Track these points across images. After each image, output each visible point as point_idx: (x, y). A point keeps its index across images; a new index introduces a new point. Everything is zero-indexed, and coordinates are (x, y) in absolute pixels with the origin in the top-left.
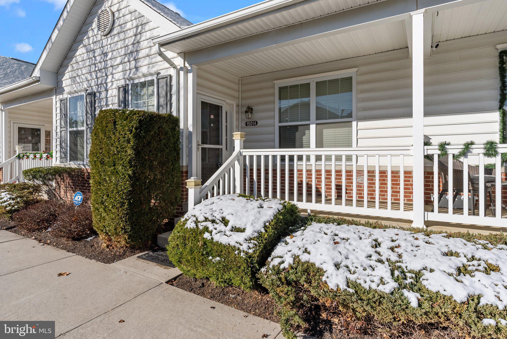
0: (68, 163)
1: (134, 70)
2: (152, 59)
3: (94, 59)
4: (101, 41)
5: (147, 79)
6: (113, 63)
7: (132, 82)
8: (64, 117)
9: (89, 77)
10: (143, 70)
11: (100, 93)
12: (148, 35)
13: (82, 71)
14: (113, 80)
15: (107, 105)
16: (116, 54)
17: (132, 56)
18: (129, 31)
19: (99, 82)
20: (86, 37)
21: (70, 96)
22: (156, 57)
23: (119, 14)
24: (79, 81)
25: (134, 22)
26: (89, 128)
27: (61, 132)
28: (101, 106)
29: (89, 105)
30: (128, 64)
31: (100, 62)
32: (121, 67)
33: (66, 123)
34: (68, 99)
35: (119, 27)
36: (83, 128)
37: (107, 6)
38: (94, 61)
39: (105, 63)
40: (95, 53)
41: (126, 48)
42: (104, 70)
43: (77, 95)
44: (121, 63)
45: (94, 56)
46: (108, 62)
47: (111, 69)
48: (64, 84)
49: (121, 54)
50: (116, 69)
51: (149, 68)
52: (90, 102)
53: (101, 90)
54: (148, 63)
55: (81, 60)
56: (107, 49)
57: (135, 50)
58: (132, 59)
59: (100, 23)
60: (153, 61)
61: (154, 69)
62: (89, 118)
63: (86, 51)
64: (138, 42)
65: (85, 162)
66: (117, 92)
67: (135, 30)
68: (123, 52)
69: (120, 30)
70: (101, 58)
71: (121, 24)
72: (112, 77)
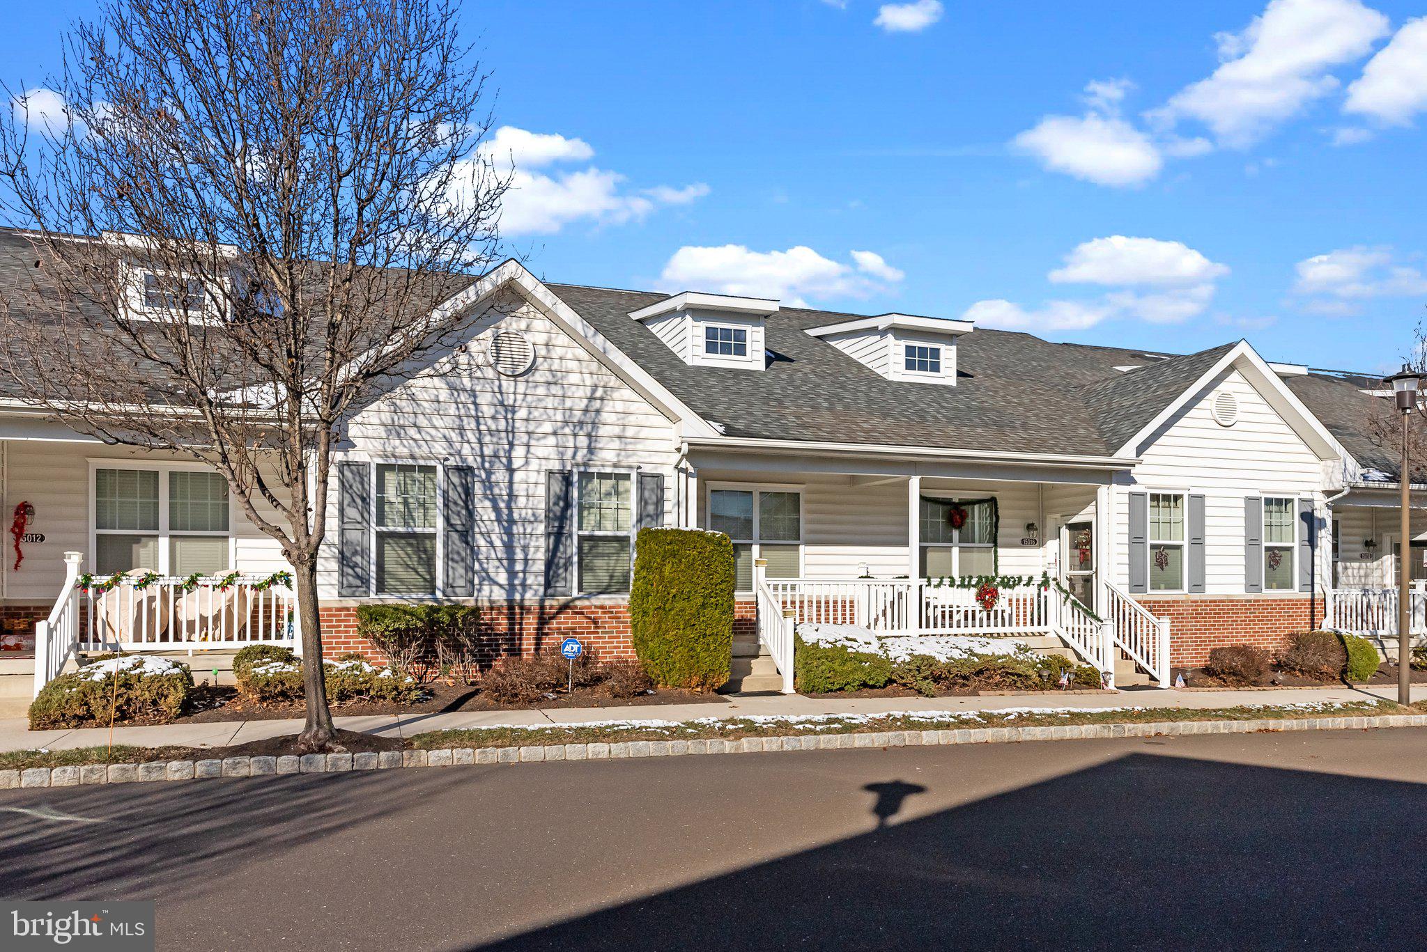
0: (372, 595)
1: (585, 451)
2: (626, 443)
3: (472, 407)
4: (497, 382)
5: (617, 471)
6: (531, 429)
7: (582, 469)
8: (359, 501)
9: (454, 436)
10: (607, 456)
11: (489, 473)
12: (619, 407)
13: (430, 420)
14: (529, 456)
15: (512, 496)
16: (541, 415)
17: (581, 428)
18: (574, 388)
19: (488, 451)
20: (445, 359)
21: (381, 461)
22: (635, 444)
23: (548, 351)
24: (418, 437)
25: (587, 377)
26: (457, 531)
27: (342, 532)
28: (492, 494)
29: (460, 489)
30: (571, 439)
31: (493, 418)
32: (552, 440)
33: (366, 515)
34: (373, 467)
35: (548, 374)
36: (431, 530)
37: (514, 326)
38: (473, 413)
39: (507, 423)
40: (475, 397)
41: (568, 413)
42: (503, 435)
43: (411, 462)
44: (555, 433)
45: (475, 403)
46: (517, 424)
47: (525, 438)
48: (353, 431)
49: (553, 419)
50: (538, 439)
51: (618, 455)
52: (462, 483)
53: (491, 466)
54: (617, 447)
55: (427, 398)
56: (515, 401)
57: (589, 421)
58: (581, 433)
59: (498, 350)
60: (630, 447)
61: (630, 460)
62: (458, 514)
63: (444, 386)
64: (598, 411)
65: (439, 595)
66: (542, 478)
67: (588, 391)
68: (559, 417)
69: (550, 379)
70: (496, 411)
71: (553, 368)
72: (528, 452)
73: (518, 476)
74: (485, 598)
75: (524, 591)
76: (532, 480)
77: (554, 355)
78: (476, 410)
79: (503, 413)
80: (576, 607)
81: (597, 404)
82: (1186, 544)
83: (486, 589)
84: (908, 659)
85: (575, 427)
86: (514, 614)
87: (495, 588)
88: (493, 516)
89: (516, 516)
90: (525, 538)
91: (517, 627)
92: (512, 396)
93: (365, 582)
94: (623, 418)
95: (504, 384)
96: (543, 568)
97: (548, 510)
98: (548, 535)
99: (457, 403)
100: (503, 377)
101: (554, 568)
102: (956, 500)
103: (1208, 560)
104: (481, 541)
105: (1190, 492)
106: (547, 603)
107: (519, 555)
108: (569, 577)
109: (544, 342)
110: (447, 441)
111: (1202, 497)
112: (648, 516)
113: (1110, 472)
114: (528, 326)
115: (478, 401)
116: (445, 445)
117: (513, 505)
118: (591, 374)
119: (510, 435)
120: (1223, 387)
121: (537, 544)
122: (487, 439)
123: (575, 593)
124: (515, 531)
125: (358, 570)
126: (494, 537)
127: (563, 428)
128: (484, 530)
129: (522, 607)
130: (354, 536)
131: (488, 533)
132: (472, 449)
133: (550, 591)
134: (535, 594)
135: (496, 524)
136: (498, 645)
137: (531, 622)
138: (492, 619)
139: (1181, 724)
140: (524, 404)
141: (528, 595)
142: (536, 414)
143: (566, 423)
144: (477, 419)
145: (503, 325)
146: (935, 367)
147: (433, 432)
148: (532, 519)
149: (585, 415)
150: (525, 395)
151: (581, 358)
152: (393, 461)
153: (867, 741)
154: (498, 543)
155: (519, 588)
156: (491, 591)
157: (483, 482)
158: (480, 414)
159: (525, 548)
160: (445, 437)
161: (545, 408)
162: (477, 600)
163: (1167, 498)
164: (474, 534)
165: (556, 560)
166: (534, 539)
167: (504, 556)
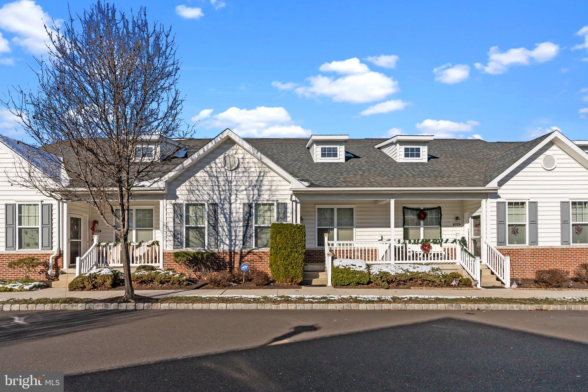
0: (184, 249)
1: (257, 195)
2: (272, 192)
3: (217, 182)
4: (225, 173)
5: (268, 202)
6: (237, 188)
7: (256, 202)
8: (179, 216)
9: (211, 193)
10: (265, 197)
11: (223, 205)
12: (270, 179)
13: (202, 188)
14: (237, 198)
15: (231, 213)
16: (241, 184)
17: (255, 187)
18: (253, 173)
19: (222, 197)
20: (208, 166)
21: (186, 202)
22: (275, 192)
23: (243, 160)
24: (199, 193)
25: (257, 169)
26: (212, 226)
27: (174, 227)
28: (224, 212)
29: (212, 211)
30: (252, 191)
31: (224, 185)
32: (245, 192)
33: (182, 221)
34: (184, 204)
35: (243, 168)
36: (203, 226)
37: (231, 152)
38: (217, 184)
39: (229, 187)
40: (218, 178)
41: (250, 182)
42: (228, 191)
43: (196, 202)
44: (246, 190)
45: (218, 181)
46: (232, 187)
47: (235, 192)
48: (178, 193)
49: (245, 185)
50: (240, 192)
51: (269, 196)
52: (213, 209)
53: (224, 202)
54: (269, 194)
55: (202, 180)
56: (232, 179)
57: (258, 185)
58: (255, 189)
59: (225, 161)
60: (273, 193)
61: (274, 198)
62: (212, 220)
63: (207, 175)
64: (261, 181)
65: (206, 248)
66: (242, 206)
67: (258, 174)
68: (247, 184)
69: (244, 170)
70: (225, 183)
71: (245, 167)
72: (236, 197)
73: (233, 206)
74: (221, 249)
75: (235, 247)
76: (238, 207)
77: (245, 162)
78: (218, 183)
79: (228, 184)
80: (254, 252)
81: (261, 178)
82: (527, 224)
83: (222, 246)
84: (378, 273)
85: (253, 187)
86: (231, 255)
87: (225, 246)
88: (224, 220)
89: (232, 220)
90: (235, 228)
91: (233, 259)
92: (231, 177)
93: (181, 244)
94: (271, 183)
95: (228, 173)
96: (242, 238)
97: (244, 217)
98: (244, 226)
99: (212, 181)
100: (227, 171)
101: (245, 238)
102: (422, 208)
103: (539, 231)
104: (220, 229)
105: (529, 201)
106: (243, 251)
107: (233, 234)
108: (251, 241)
109: (242, 157)
110: (208, 194)
111: (536, 203)
112: (280, 218)
113: (487, 193)
114: (236, 152)
115: (219, 180)
116: (208, 196)
117: (231, 216)
118: (259, 167)
119: (230, 191)
120: (547, 153)
121: (240, 230)
122: (222, 193)
123: (254, 247)
124: (232, 225)
125: (179, 240)
126: (225, 228)
127: (249, 188)
128: (221, 225)
129: (234, 253)
130: (178, 228)
131: (223, 226)
132: (217, 197)
133: (245, 246)
134: (239, 248)
135: (225, 223)
136: (226, 266)
137: (237, 258)
138: (224, 257)
139: (492, 305)
140: (235, 180)
141: (237, 248)
142: (239, 183)
143: (250, 186)
144: (218, 186)
145: (227, 152)
146: (418, 155)
147: (204, 191)
148: (238, 221)
149: (257, 182)
150: (235, 177)
151: (255, 162)
152: (190, 202)
153: (334, 307)
154: (226, 229)
155: (233, 245)
156: (224, 247)
157: (221, 208)
158: (219, 184)
159: (235, 231)
160: (208, 193)
161: (242, 181)
162: (218, 250)
163: (517, 204)
164: (218, 227)
165: (246, 235)
166: (239, 228)
167: (228, 234)
